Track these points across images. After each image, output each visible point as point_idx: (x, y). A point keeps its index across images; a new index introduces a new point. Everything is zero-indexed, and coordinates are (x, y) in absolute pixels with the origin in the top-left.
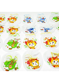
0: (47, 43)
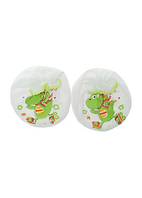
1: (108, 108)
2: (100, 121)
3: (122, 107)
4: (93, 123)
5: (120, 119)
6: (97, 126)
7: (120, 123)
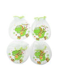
1: (43, 56)
2: (40, 61)
3: (48, 55)
4: (38, 62)
5: (48, 60)
6: (39, 63)
7: (48, 61)
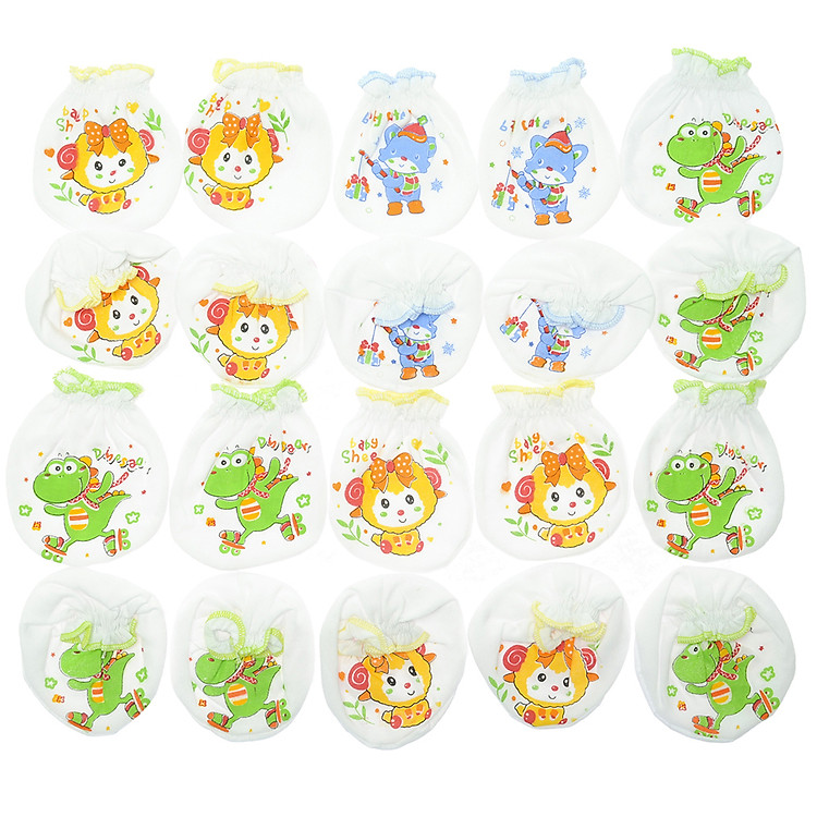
0: (526, 492)
